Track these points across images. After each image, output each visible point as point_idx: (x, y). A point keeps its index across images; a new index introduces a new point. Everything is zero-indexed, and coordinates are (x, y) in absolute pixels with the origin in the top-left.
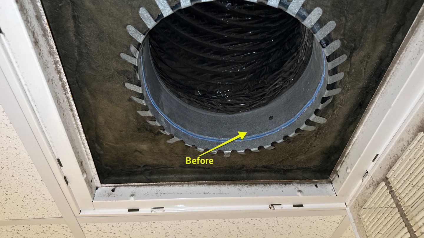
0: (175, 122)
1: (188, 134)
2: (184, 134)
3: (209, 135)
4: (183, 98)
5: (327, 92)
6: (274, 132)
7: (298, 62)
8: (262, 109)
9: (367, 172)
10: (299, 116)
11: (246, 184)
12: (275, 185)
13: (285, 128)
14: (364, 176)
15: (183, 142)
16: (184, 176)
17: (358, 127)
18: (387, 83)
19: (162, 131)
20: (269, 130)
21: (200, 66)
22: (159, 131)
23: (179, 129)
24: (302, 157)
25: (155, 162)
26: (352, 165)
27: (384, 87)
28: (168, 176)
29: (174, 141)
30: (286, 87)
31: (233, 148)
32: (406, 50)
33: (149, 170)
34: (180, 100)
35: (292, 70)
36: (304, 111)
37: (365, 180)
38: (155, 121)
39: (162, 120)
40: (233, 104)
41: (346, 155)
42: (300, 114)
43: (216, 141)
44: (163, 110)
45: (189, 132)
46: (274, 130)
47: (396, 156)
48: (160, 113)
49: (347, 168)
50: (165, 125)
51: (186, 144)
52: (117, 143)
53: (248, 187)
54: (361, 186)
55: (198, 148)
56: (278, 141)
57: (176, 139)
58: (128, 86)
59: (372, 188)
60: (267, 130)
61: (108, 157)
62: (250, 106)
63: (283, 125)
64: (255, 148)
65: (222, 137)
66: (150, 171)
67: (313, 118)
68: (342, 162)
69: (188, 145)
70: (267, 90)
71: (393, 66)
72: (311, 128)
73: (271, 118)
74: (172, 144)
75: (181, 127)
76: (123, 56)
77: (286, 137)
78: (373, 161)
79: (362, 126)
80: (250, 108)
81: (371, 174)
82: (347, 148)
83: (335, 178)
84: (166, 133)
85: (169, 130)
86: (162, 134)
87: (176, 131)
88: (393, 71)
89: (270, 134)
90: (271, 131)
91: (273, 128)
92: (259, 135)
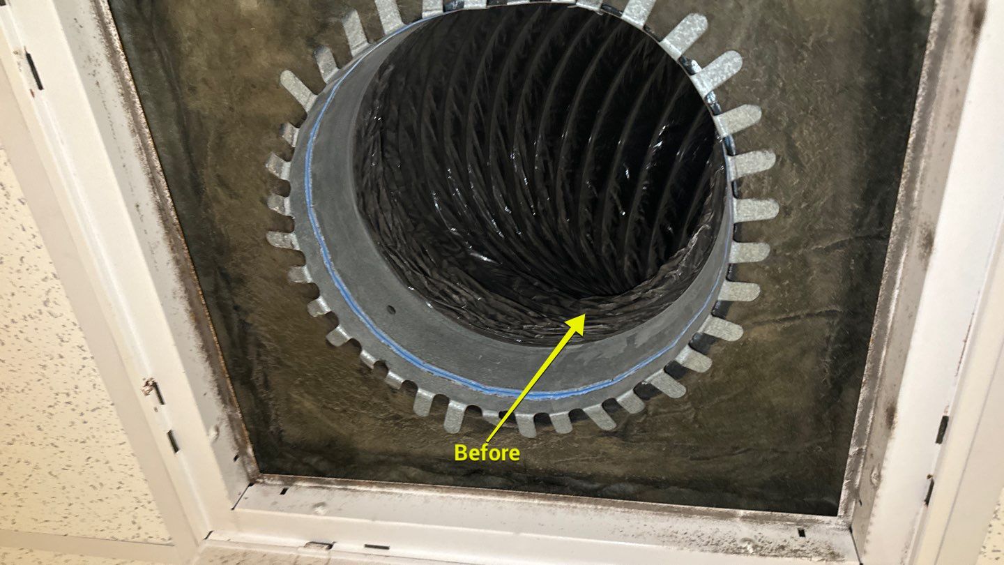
6: (374, 332)
9: (330, 546)
11: (191, 304)
12: (211, 372)
15: (303, 120)
17: (436, 487)
20: (372, 319)
22: (324, 46)
26: (339, 512)
29: (294, 92)
31: (307, 252)
36: (453, 382)
37: (311, 550)
41: (349, 487)
45: (318, 128)
46: (378, 330)
49: (323, 504)
51: (297, 130)
53: (186, 310)
54: (293, 548)
57: (306, 98)
60: (369, 313)
63: (397, 345)
64: (327, 304)
67: (456, 407)
68: (324, 486)
72: (422, 408)
73: (392, 309)
78: (367, 546)
79: (438, 494)
81: (334, 555)
82: (371, 485)
83: (272, 485)
89: (368, 326)
90: (371, 322)
91: (379, 327)
92: (352, 299)
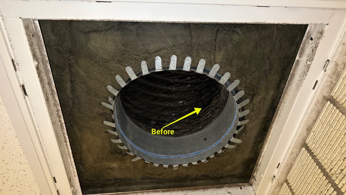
0: (138, 145)
1: (147, 154)
2: (144, 154)
3: (162, 154)
4: (142, 127)
5: (239, 122)
6: (208, 150)
7: (221, 101)
8: (199, 133)
9: (274, 176)
10: (224, 138)
11: (191, 190)
12: (212, 189)
13: (215, 147)
14: (273, 179)
15: (143, 160)
16: (144, 186)
17: (264, 144)
18: (279, 115)
19: (128, 153)
21: (153, 103)
22: (126, 153)
23: (140, 150)
24: (229, 167)
25: (123, 177)
26: (264, 172)
27: (277, 117)
28: (132, 187)
29: (137, 160)
30: (214, 117)
31: (180, 163)
32: (287, 94)
33: (117, 182)
34: (140, 128)
35: (217, 106)
36: (227, 135)
37: (273, 182)
38: (123, 146)
39: (129, 145)
40: (178, 129)
41: (259, 164)
42: (224, 137)
43: (167, 158)
44: (128, 138)
45: (148, 152)
47: (291, 164)
48: (126, 139)
49: (261, 174)
50: (130, 148)
51: (145, 162)
52: (95, 163)
53: (191, 192)
54: (271, 186)
55: (155, 164)
56: (210, 156)
57: (138, 158)
58: (106, 123)
59: (279, 188)
60: (203, 148)
61: (88, 174)
62: (190, 131)
63: (213, 144)
64: (195, 162)
65: (171, 155)
66: (118, 184)
67: (233, 140)
68: (257, 170)
69: (147, 162)
70: (201, 119)
71: (281, 105)
72: (232, 147)
73: (205, 139)
74: (135, 162)
75: (141, 149)
76: (103, 104)
77: (216, 154)
78: (277, 168)
79: (267, 144)
80: (191, 132)
81: (277, 177)
82: (259, 159)
83: (253, 181)
84: (131, 154)
85: (133, 152)
86: (128, 155)
87: (138, 152)
88: (281, 107)
89: (205, 151)
90: (205, 149)
91: (207, 147)
92: (198, 152)
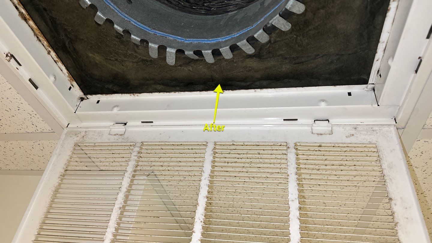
5: (209, 52)
6: (120, 15)
9: (125, 124)
10: (157, 34)
13: (135, 26)
14: (119, 124)
20: (118, 7)
36: (168, 38)
37: (116, 127)
42: (161, 35)
46: (122, 13)
54: (106, 127)
56: (116, 24)
60: (116, 4)
63: (135, 20)
67: (171, 51)
77: (127, 32)
78: (142, 122)
89: (116, 11)
